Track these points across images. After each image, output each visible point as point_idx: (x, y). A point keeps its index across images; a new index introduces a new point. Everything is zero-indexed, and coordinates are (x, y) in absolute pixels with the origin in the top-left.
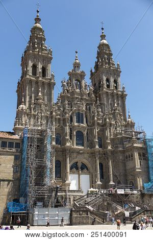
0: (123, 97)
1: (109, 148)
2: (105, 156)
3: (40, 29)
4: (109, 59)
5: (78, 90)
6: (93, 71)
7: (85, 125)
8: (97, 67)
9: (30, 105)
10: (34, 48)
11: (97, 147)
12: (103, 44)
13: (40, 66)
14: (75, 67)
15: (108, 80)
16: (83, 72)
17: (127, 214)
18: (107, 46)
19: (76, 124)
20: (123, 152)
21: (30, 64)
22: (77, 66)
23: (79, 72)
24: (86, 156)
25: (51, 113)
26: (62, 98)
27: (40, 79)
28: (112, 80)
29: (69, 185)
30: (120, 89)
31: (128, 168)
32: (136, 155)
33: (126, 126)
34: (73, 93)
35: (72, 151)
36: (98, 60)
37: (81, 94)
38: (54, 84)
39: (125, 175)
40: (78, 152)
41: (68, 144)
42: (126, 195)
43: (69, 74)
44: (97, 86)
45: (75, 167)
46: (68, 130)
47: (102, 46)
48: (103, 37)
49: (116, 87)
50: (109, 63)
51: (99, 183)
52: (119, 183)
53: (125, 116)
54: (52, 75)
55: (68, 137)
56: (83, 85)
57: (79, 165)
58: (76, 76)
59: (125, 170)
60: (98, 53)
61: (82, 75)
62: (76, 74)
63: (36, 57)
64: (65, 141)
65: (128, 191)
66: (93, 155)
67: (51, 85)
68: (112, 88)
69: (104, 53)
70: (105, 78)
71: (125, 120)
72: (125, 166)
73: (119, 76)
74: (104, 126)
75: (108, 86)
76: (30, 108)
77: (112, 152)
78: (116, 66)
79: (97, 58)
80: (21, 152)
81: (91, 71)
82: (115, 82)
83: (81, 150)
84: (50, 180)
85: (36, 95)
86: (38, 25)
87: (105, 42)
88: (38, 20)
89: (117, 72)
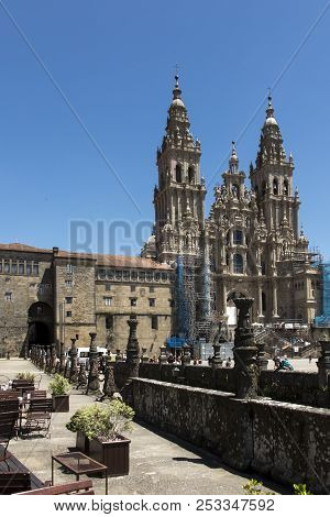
0: (295, 206)
1: (275, 274)
2: (268, 284)
3: (182, 109)
4: (278, 149)
5: (235, 200)
6: (255, 166)
7: (244, 246)
8: (259, 161)
9: (177, 223)
10: (176, 141)
11: (260, 274)
12: (271, 126)
13: (186, 166)
14: (231, 166)
15: (275, 182)
16: (242, 173)
17: (296, 349)
18: (276, 127)
19: (234, 246)
20: (292, 279)
21: (174, 163)
22: (233, 163)
23: (237, 173)
24: (246, 284)
25: (203, 233)
26: (216, 212)
27: (188, 187)
28: (281, 182)
29: (227, 318)
30: (292, 195)
31: (297, 298)
32: (308, 282)
33: (297, 246)
34: (230, 203)
35: (230, 279)
36: (262, 150)
37: (240, 205)
38: (206, 192)
39: (293, 307)
40: (236, 280)
41: (225, 272)
42: (295, 330)
43: (224, 176)
44: (260, 189)
45: (232, 298)
46: (224, 254)
47: (267, 128)
48: (270, 113)
49: (286, 192)
50: (278, 157)
51: (261, 316)
52: (285, 315)
53: (296, 232)
54: (202, 180)
55: (224, 264)
56: (243, 191)
58: (233, 180)
59: (293, 301)
60: (262, 139)
61: (241, 179)
62: (233, 177)
63: (181, 154)
64: (221, 268)
65: (297, 325)
66: (254, 283)
67: (200, 195)
68: (280, 193)
69: (269, 140)
70: (271, 178)
71: (296, 238)
72: (293, 296)
73: (290, 175)
74: (269, 247)
75: (276, 191)
76: (177, 227)
77: (278, 280)
78: (287, 161)
79: (261, 146)
80: (177, 284)
81: (251, 167)
82: (286, 183)
83: (240, 278)
85: (184, 209)
86: (179, 102)
87: (272, 120)
88: (177, 93)
89: (288, 170)
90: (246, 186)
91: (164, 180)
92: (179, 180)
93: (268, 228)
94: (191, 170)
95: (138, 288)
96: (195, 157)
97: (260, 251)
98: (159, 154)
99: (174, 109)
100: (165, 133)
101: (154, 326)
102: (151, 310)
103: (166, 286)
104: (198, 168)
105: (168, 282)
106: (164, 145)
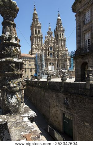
0: (65, 40)
1: (60, 58)
2: (58, 60)
3: (36, 14)
4: (61, 26)
5: (50, 39)
6: (55, 30)
7: (53, 51)
8: (56, 29)
9: (36, 45)
10: (35, 23)
11: (56, 58)
13: (38, 30)
14: (49, 30)
15: (60, 34)
16: (52, 32)
18: (60, 20)
19: (50, 51)
20: (64, 59)
21: (34, 29)
22: (50, 29)
23: (50, 32)
24: (53, 60)
25: (42, 48)
26: (46, 42)
27: (38, 36)
29: (48, 69)
30: (64, 38)
32: (68, 60)
33: (65, 51)
35: (49, 59)
37: (52, 40)
38: (43, 37)
39: (64, 66)
40: (51, 59)
41: (48, 57)
43: (47, 33)
44: (57, 36)
45: (50, 64)
46: (48, 53)
47: (58, 20)
48: (59, 15)
49: (63, 37)
50: (61, 28)
51: (57, 68)
53: (65, 47)
54: (42, 34)
56: (52, 37)
57: (51, 63)
58: (50, 34)
60: (57, 23)
61: (52, 33)
63: (36, 27)
64: (47, 56)
66: (55, 60)
67: (42, 38)
68: (61, 37)
69: (59, 23)
71: (65, 49)
73: (64, 32)
74: (58, 51)
75: (60, 37)
76: (36, 46)
77: (61, 59)
78: (63, 29)
79: (57, 25)
80: (36, 60)
81: (54, 30)
82: (63, 35)
84: (44, 68)
85: (37, 42)
86: (35, 12)
87: (59, 18)
88: (35, 10)
89: (63, 31)
90: (53, 35)
91: (32, 34)
92: (36, 34)
93: (58, 46)
94: (39, 31)
95: (26, 62)
96: (40, 27)
97: (56, 52)
98: (31, 27)
99: (34, 14)
100: (32, 21)
101: (31, 71)
102: (30, 67)
103: (33, 61)
104: (41, 30)
105: (34, 60)
106: (32, 24)
